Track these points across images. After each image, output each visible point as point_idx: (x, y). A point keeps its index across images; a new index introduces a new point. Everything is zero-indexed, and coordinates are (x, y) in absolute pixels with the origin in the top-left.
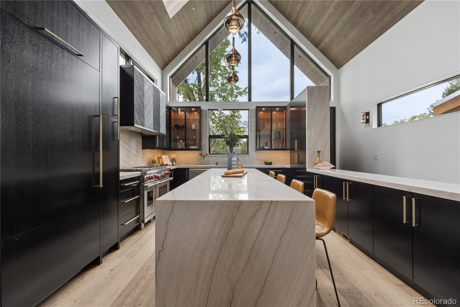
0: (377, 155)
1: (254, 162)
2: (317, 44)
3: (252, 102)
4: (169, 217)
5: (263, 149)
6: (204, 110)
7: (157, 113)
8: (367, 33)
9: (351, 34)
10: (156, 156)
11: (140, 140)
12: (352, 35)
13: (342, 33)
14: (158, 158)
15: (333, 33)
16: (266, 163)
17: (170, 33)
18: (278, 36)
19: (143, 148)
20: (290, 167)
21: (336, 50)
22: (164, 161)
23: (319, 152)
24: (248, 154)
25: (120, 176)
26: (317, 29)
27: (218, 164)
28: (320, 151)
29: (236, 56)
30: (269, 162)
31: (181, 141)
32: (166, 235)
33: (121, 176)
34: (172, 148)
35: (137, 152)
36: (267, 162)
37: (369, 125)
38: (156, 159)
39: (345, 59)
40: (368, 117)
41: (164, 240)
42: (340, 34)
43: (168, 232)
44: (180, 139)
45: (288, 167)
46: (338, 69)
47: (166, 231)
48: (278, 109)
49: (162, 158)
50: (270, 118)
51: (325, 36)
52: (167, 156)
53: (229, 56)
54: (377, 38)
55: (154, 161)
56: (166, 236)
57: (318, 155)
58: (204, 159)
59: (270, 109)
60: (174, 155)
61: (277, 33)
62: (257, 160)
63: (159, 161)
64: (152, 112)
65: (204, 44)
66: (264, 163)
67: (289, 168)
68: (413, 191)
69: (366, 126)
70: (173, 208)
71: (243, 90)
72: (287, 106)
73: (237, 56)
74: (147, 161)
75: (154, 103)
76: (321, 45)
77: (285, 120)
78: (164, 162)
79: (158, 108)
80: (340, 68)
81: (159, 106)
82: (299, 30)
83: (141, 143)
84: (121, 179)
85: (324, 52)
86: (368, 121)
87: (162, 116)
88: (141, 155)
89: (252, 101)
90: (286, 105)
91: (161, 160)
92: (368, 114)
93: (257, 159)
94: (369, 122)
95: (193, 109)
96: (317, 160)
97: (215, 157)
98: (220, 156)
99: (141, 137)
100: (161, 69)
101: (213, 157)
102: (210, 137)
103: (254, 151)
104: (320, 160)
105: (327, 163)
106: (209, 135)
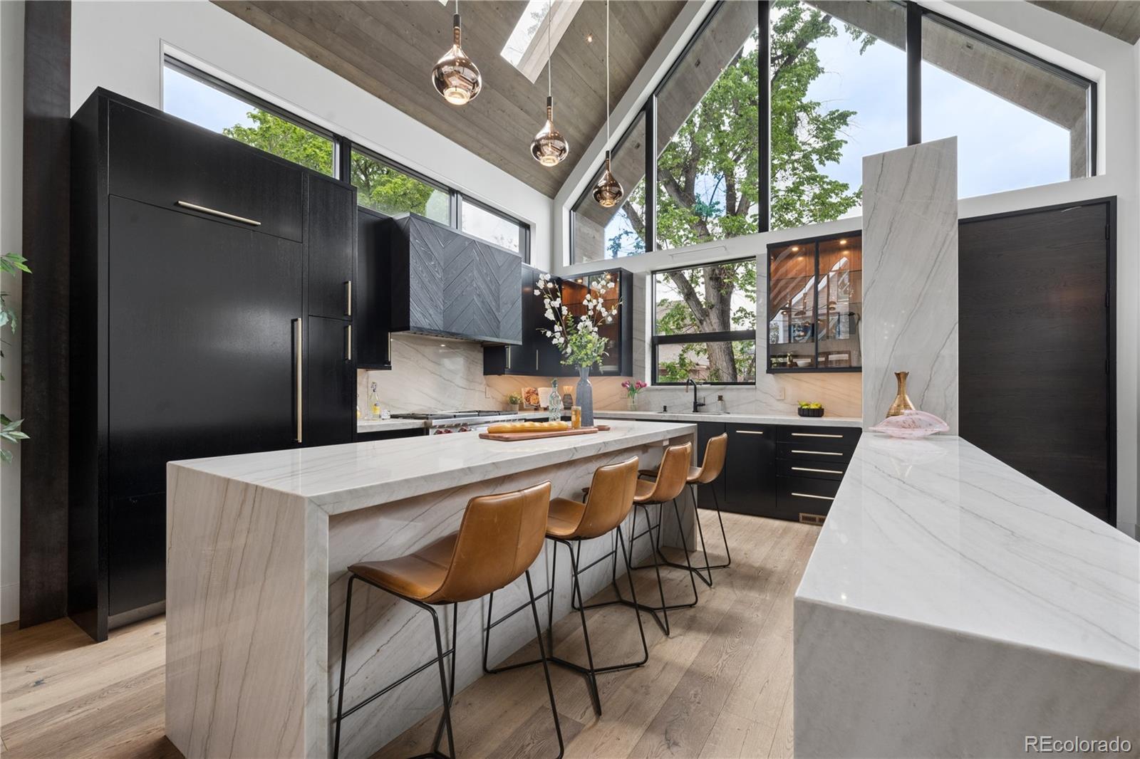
1: (772, 406)
5: (793, 369)
6: (636, 274)
7: (489, 298)
10: (523, 389)
11: (481, 356)
14: (528, 393)
16: (804, 412)
19: (487, 372)
22: (540, 400)
23: (901, 377)
24: (755, 383)
25: (358, 425)
27: (668, 409)
28: (906, 374)
30: (816, 407)
33: (361, 426)
35: (470, 379)
36: (806, 407)
38: (522, 396)
49: (537, 394)
50: (814, 274)
55: (514, 399)
57: (900, 386)
58: (633, 396)
59: (812, 246)
60: (568, 386)
62: (778, 400)
63: (528, 401)
65: (643, 108)
66: (797, 412)
75: (479, 278)
78: (540, 402)
79: (493, 287)
83: (482, 362)
84: (359, 431)
87: (505, 304)
88: (482, 387)
91: (533, 398)
93: (778, 398)
96: (895, 405)
97: (661, 393)
98: (675, 389)
99: (482, 349)
100: (550, 197)
101: (657, 393)
102: (656, 341)
103: (771, 376)
104: (906, 406)
105: (924, 416)
106: (653, 338)
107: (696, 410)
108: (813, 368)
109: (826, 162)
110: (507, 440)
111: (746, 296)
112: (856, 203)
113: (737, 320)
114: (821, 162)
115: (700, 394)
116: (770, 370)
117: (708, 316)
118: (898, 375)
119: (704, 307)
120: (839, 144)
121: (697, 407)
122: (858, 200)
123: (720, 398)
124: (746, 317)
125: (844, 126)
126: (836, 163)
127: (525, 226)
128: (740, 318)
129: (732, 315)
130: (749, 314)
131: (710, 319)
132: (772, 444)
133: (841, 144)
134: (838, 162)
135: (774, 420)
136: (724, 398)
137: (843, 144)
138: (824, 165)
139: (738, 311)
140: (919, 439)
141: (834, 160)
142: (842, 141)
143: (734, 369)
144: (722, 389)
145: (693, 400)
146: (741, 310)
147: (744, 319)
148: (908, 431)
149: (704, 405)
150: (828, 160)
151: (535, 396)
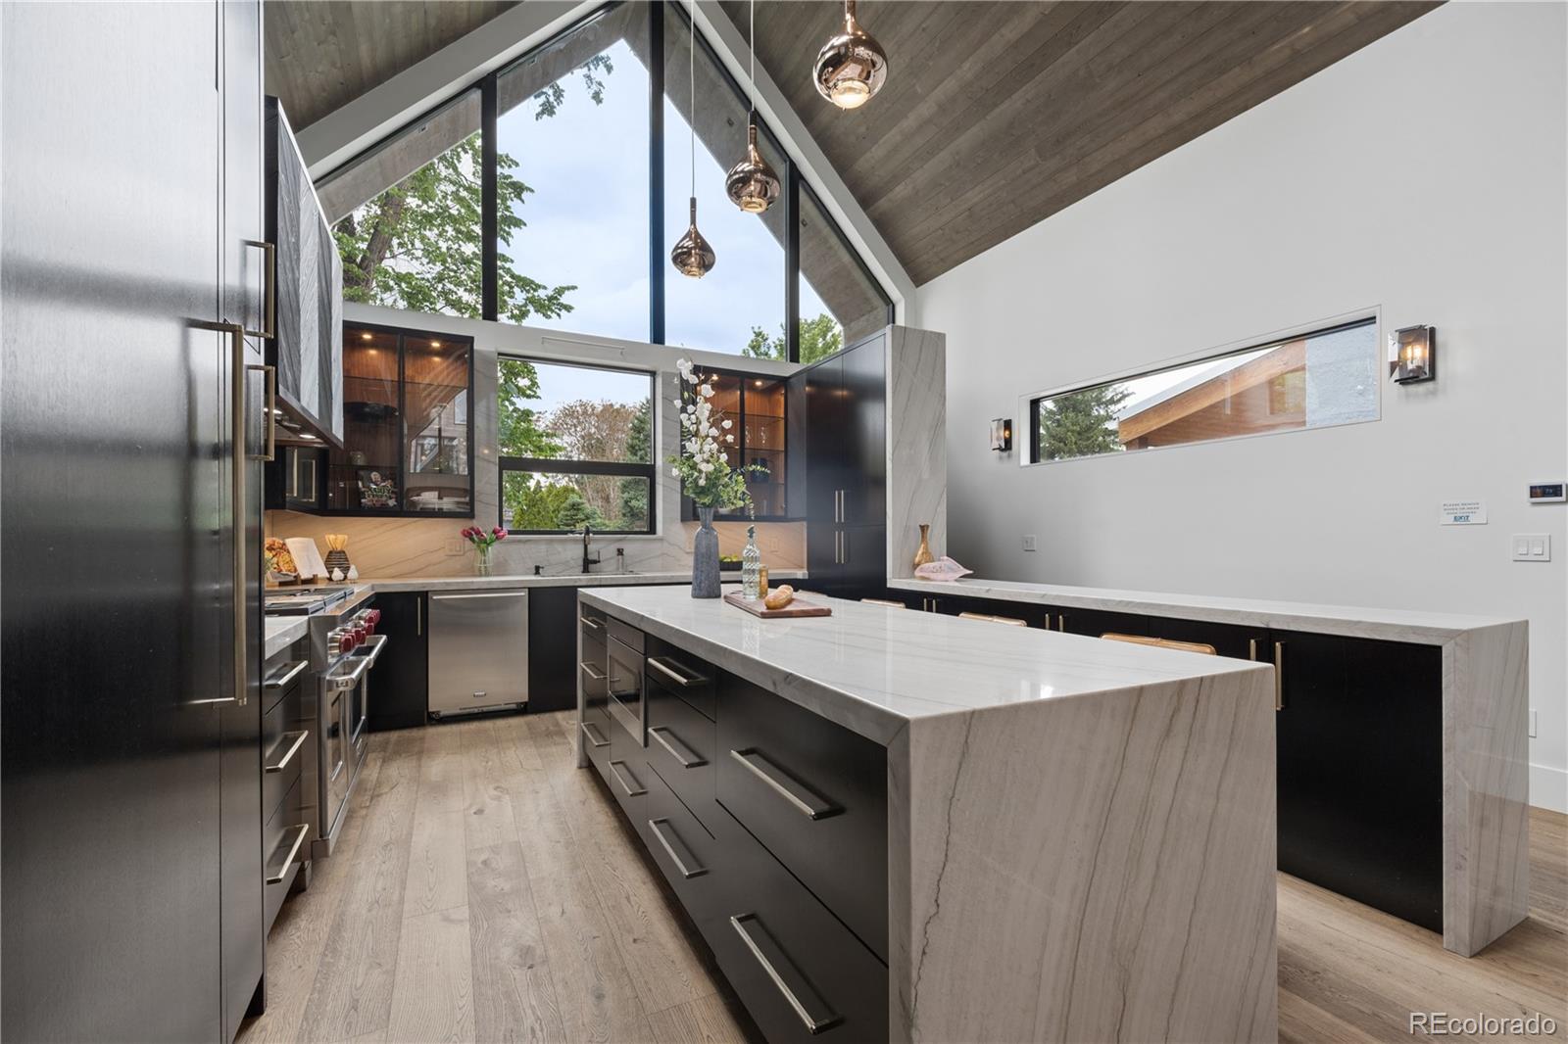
0: (1032, 539)
1: (679, 560)
2: (866, 198)
3: (668, 347)
4: (954, 777)
6: (480, 352)
7: (325, 346)
8: (1013, 201)
9: (971, 192)
12: (974, 196)
13: (947, 184)
14: (271, 549)
15: (922, 175)
16: (724, 567)
18: (737, 137)
20: (807, 577)
21: (919, 228)
22: (297, 563)
23: (924, 528)
24: (654, 533)
26: (877, 152)
27: (541, 570)
28: (928, 526)
29: (767, 183)
30: (734, 560)
31: (375, 475)
32: (947, 850)
37: (1009, 456)
39: (942, 259)
40: (1007, 432)
41: (940, 871)
42: (941, 185)
43: (954, 837)
44: (370, 468)
45: (801, 577)
46: (917, 286)
47: (948, 837)
48: (758, 383)
49: (289, 551)
50: (738, 411)
51: (895, 179)
52: (310, 541)
53: (740, 178)
54: (1035, 222)
56: (946, 855)
57: (923, 537)
58: (483, 552)
59: (736, 379)
60: (341, 536)
61: (735, 127)
63: (277, 565)
65: (476, 84)
67: (803, 580)
68: (1274, 626)
69: (1001, 458)
70: (966, 742)
71: (550, 292)
72: (789, 378)
73: (770, 180)
76: (876, 205)
77: (782, 423)
78: (299, 568)
79: (328, 321)
80: (921, 284)
82: (816, 138)
85: (885, 227)
86: (1008, 444)
87: (335, 360)
89: (667, 344)
90: (787, 375)
91: (282, 558)
92: (1008, 425)
93: (687, 550)
94: (1010, 449)
95: (435, 344)
96: (919, 553)
97: (527, 546)
98: (552, 540)
104: (929, 554)
107: (586, 570)
115: (592, 548)
118: (922, 528)
121: (588, 565)
123: (620, 552)
144: (620, 540)
145: (581, 556)
149: (599, 562)
151: (287, 555)
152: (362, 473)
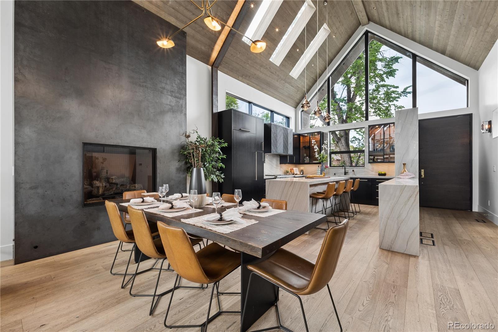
1: (370, 173)
2: (443, 53)
6: (325, 133)
7: (286, 143)
8: (481, 41)
9: (467, 42)
10: (290, 168)
11: (279, 159)
12: (469, 43)
16: (380, 175)
17: (298, 86)
19: (281, 163)
21: (462, 55)
24: (364, 166)
26: (435, 42)
28: (405, 164)
30: (383, 173)
31: (307, 157)
34: (301, 163)
35: (277, 166)
36: (381, 173)
37: (491, 135)
38: (289, 170)
40: (490, 126)
44: (307, 156)
46: (477, 71)
51: (445, 46)
52: (297, 168)
57: (404, 167)
60: (302, 167)
63: (291, 172)
64: (282, 143)
65: (327, 80)
66: (378, 174)
74: (284, 171)
75: (284, 137)
78: (295, 172)
79: (287, 140)
81: (288, 138)
82: (420, 44)
83: (279, 160)
84: (264, 178)
86: (490, 130)
87: (289, 144)
88: (279, 168)
92: (490, 123)
93: (372, 170)
94: (491, 132)
95: (316, 134)
96: (403, 171)
97: (334, 169)
98: (338, 168)
99: (279, 157)
100: (295, 108)
101: (332, 169)
102: (331, 153)
103: (369, 164)
104: (405, 171)
105: (409, 173)
106: (330, 152)
108: (383, 162)
109: (389, 77)
110: (313, 178)
111: (357, 133)
112: (402, 95)
113: (352, 141)
114: (387, 78)
115: (347, 170)
116: (369, 162)
117: (340, 140)
118: (403, 164)
119: (339, 136)
120: (394, 71)
121: (346, 173)
122: (403, 94)
123: (353, 171)
124: (356, 140)
125: (397, 63)
126: (393, 78)
127: (288, 118)
128: (353, 141)
129: (350, 140)
130: (357, 139)
131: (341, 141)
132: (370, 184)
133: (396, 71)
134: (395, 77)
135: (371, 177)
136: (355, 171)
137: (397, 71)
138: (388, 79)
139: (353, 138)
140: (408, 178)
141: (393, 76)
142: (396, 69)
143: (351, 160)
144: (353, 168)
145: (344, 171)
146: (354, 137)
147: (355, 141)
148: (405, 177)
149: (348, 173)
150: (390, 76)
151: (293, 170)
152: (305, 157)
